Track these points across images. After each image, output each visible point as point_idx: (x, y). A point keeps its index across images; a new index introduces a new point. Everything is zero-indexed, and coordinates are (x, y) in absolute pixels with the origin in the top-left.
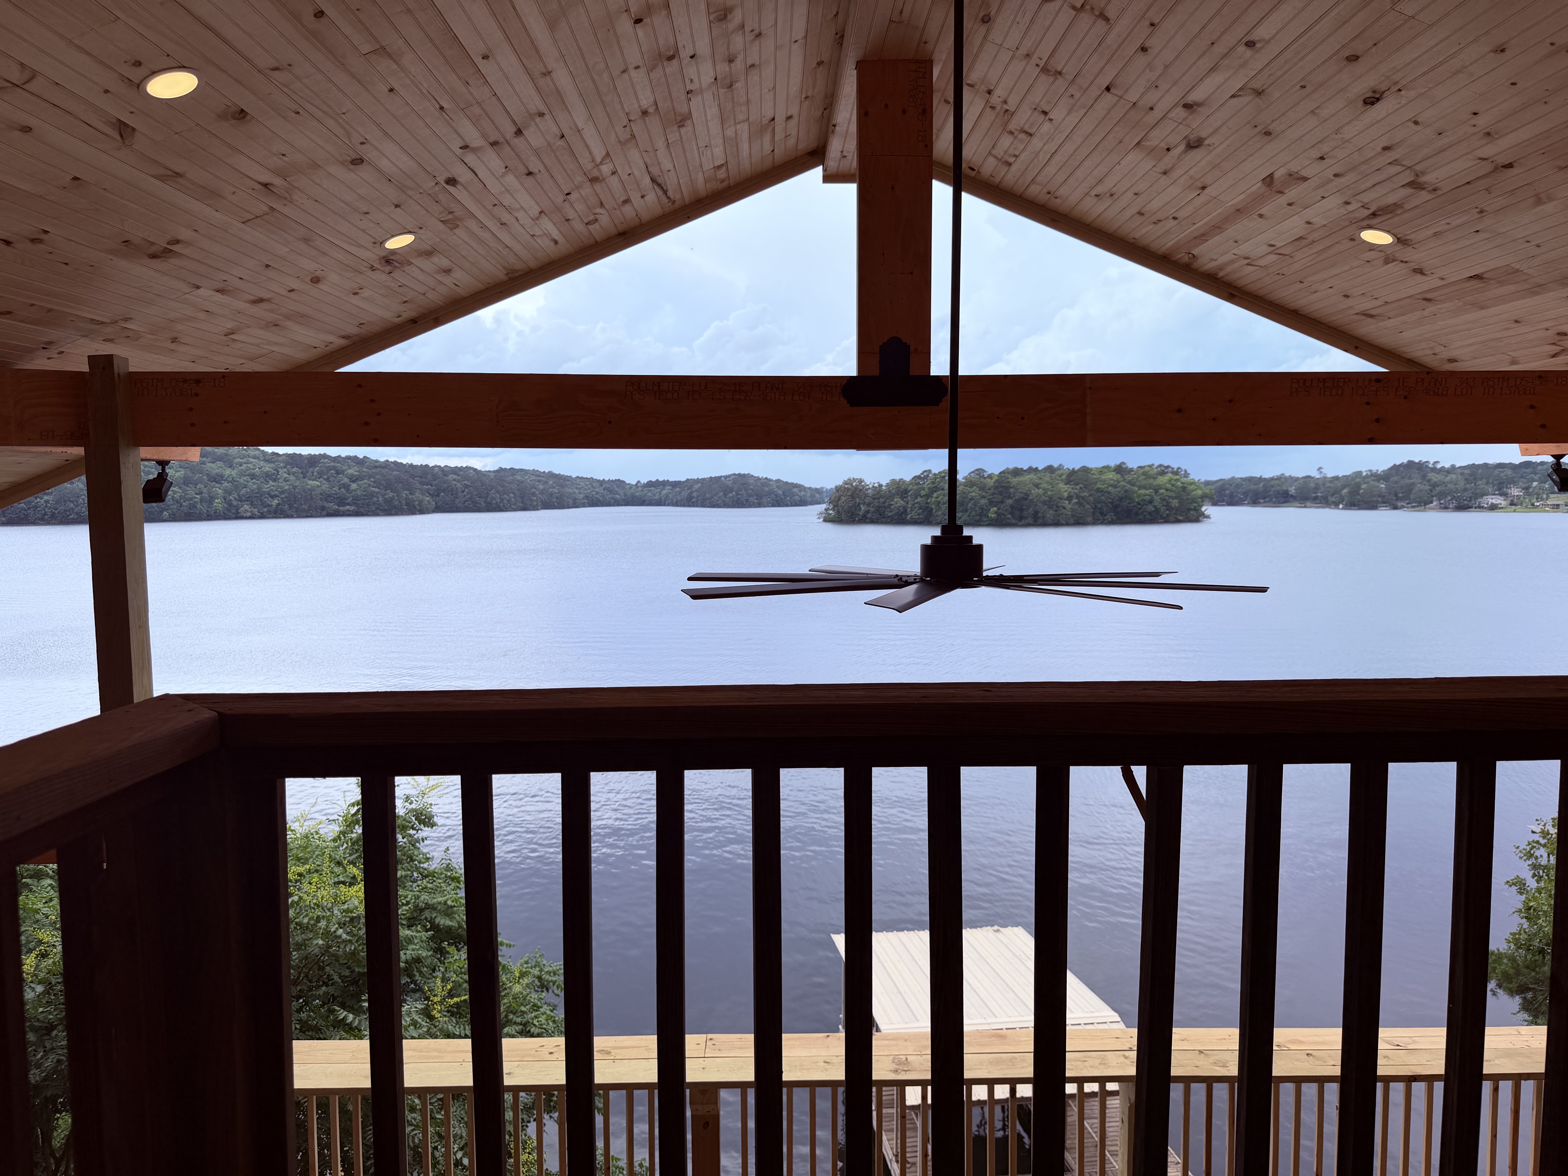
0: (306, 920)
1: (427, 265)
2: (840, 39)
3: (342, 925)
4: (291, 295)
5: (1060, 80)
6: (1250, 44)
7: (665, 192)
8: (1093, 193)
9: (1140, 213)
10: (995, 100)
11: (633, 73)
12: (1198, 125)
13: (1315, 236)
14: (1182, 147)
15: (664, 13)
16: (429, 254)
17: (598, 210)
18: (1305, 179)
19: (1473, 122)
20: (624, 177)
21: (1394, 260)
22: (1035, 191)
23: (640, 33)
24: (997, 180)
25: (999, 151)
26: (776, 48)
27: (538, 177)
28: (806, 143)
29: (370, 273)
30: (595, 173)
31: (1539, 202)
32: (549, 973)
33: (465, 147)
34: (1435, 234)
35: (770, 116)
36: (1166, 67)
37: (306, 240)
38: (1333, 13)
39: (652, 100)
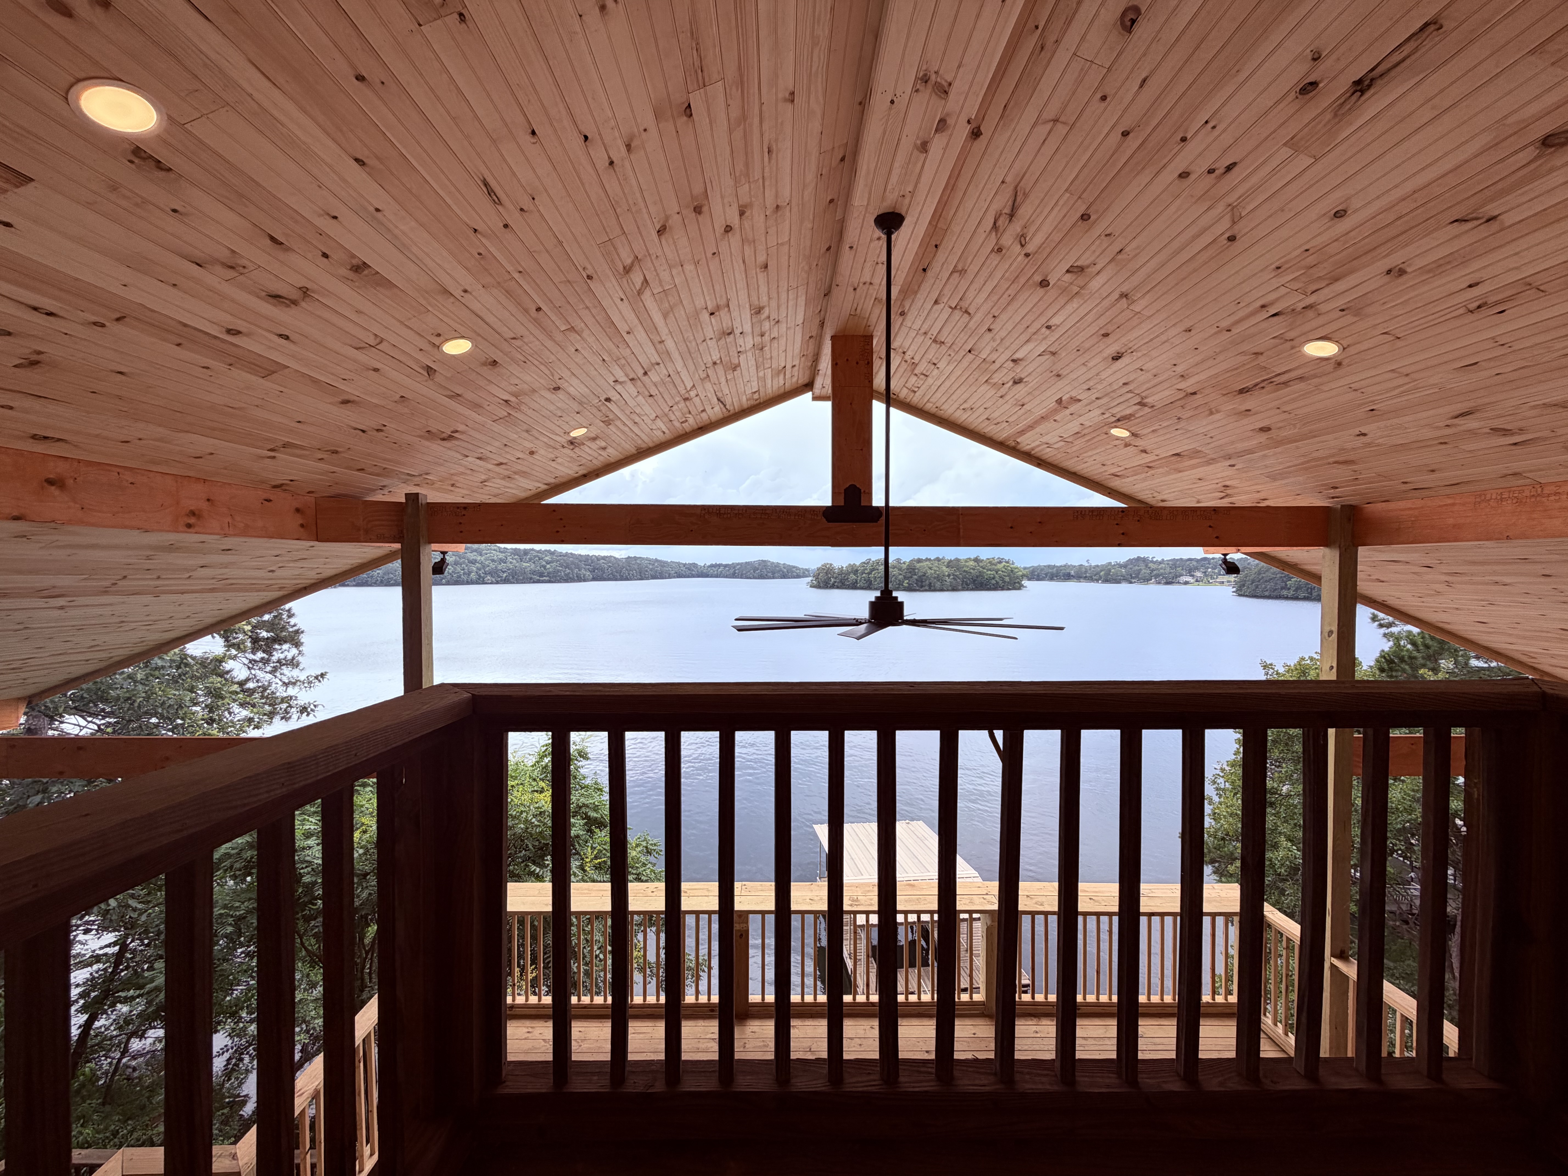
0: (514, 813)
1: (593, 445)
2: (822, 324)
3: (535, 816)
4: (518, 461)
5: (943, 346)
6: (1049, 327)
7: (725, 406)
8: (962, 407)
9: (988, 419)
10: (907, 357)
11: (709, 342)
12: (1020, 371)
13: (1086, 431)
14: (1011, 383)
15: (726, 309)
16: (594, 439)
17: (688, 415)
18: (1080, 400)
19: (1174, 369)
20: (703, 398)
21: (1130, 445)
22: (929, 407)
23: (713, 320)
24: (908, 400)
25: (909, 385)
26: (787, 328)
27: (656, 398)
28: (804, 379)
29: (562, 450)
30: (687, 396)
31: (1211, 413)
32: (652, 844)
33: (616, 381)
34: (1153, 431)
35: (783, 365)
36: (1002, 340)
37: (527, 431)
38: (1095, 311)
39: (718, 357)
